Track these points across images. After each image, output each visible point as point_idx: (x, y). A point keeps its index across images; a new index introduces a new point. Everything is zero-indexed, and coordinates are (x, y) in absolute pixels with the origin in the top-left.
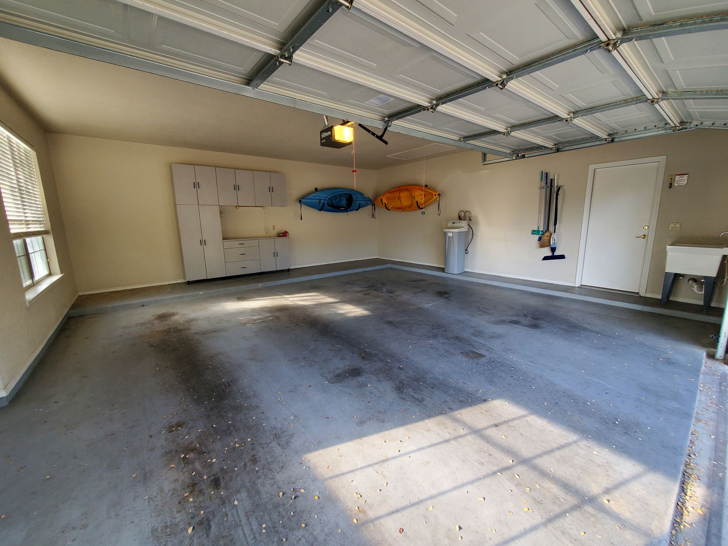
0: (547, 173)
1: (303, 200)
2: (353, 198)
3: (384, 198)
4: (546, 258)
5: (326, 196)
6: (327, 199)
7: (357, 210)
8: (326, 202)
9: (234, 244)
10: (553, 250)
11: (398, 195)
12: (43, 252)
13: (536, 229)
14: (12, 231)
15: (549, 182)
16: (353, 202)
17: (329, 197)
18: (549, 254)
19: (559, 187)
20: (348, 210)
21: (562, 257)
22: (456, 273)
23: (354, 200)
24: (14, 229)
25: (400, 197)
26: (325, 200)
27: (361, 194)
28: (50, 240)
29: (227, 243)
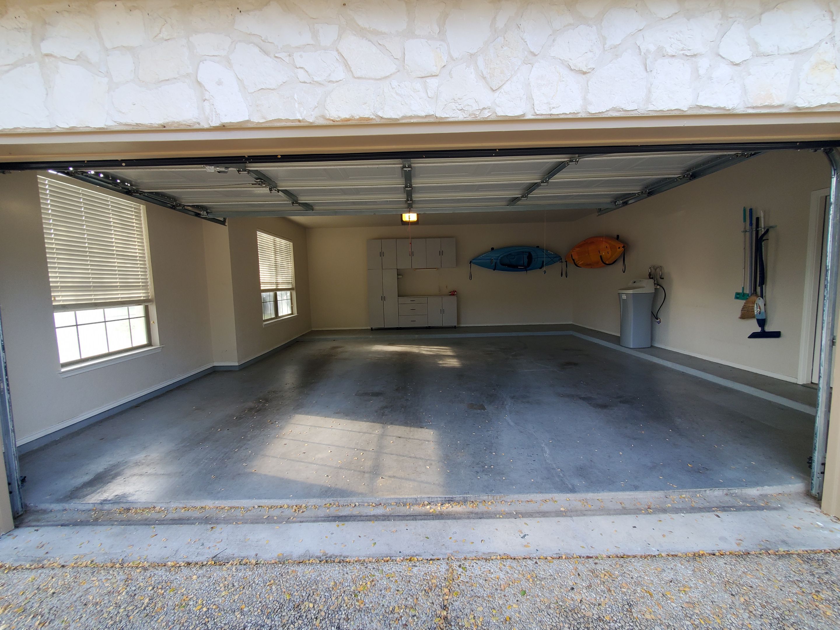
0: (751, 210)
1: (474, 261)
2: (533, 255)
4: (754, 336)
5: (498, 255)
6: (500, 258)
7: (541, 268)
8: (498, 261)
9: (407, 300)
10: (762, 323)
11: (587, 249)
12: (290, 300)
13: (741, 291)
14: (262, 288)
15: (754, 222)
16: (534, 259)
17: (501, 256)
18: (759, 329)
19: (767, 228)
20: (528, 268)
21: (777, 335)
22: (632, 347)
23: (534, 257)
24: (263, 287)
25: (589, 251)
26: (497, 259)
27: (544, 251)
28: (294, 293)
29: (402, 300)
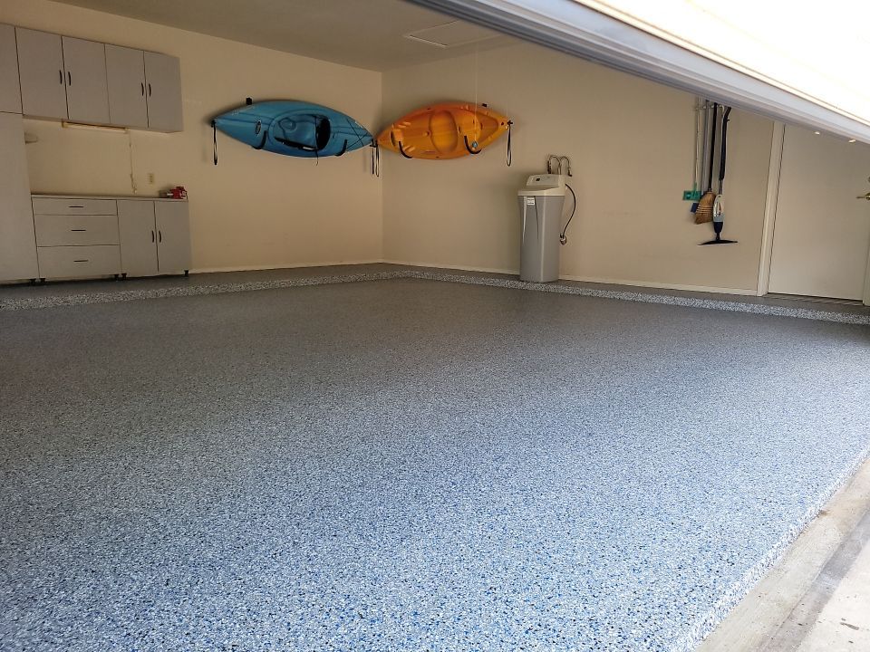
1: (220, 122)
2: (332, 126)
3: (399, 130)
6: (273, 123)
7: (340, 154)
8: (270, 129)
10: (718, 228)
11: (427, 126)
13: (690, 190)
16: (331, 135)
17: (278, 119)
18: (711, 235)
20: (319, 153)
22: (541, 282)
23: (332, 130)
25: (430, 128)
26: (269, 125)
27: (349, 120)
